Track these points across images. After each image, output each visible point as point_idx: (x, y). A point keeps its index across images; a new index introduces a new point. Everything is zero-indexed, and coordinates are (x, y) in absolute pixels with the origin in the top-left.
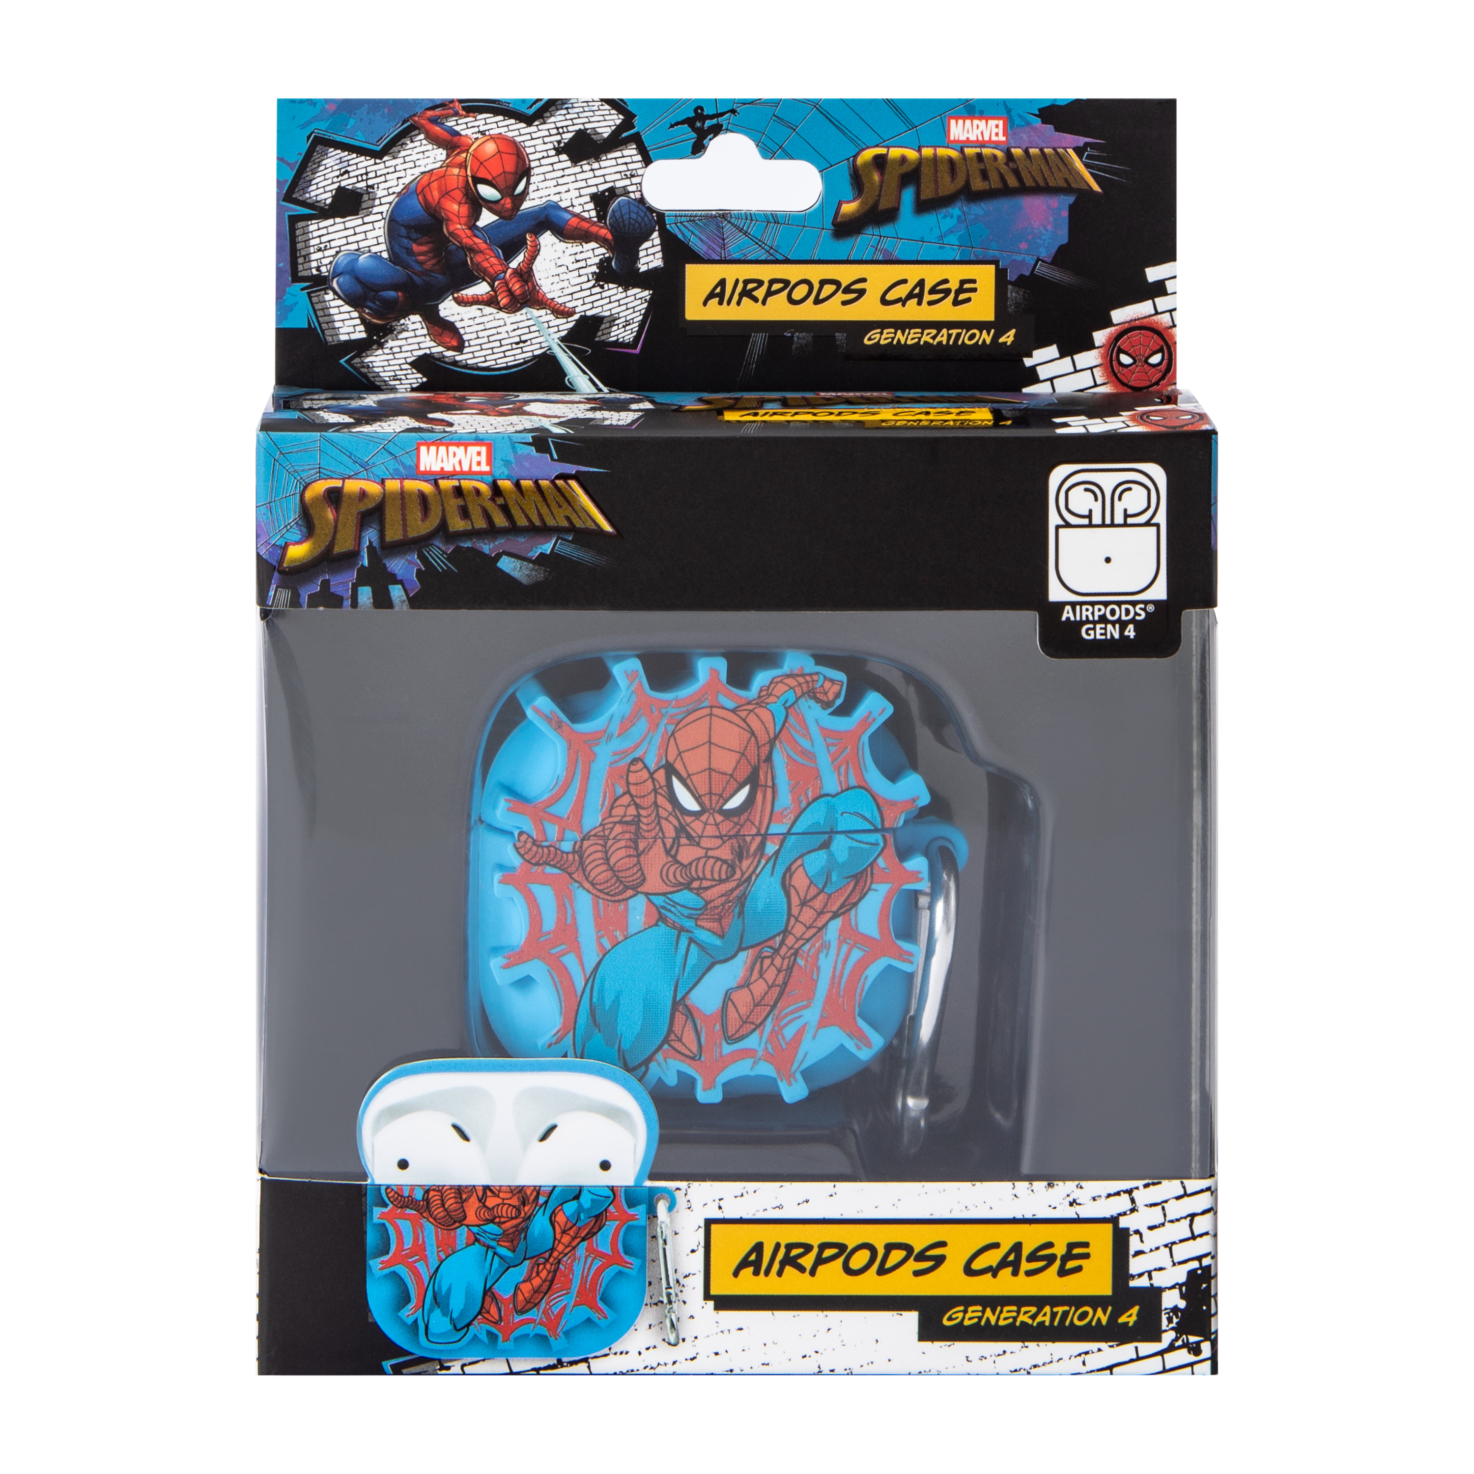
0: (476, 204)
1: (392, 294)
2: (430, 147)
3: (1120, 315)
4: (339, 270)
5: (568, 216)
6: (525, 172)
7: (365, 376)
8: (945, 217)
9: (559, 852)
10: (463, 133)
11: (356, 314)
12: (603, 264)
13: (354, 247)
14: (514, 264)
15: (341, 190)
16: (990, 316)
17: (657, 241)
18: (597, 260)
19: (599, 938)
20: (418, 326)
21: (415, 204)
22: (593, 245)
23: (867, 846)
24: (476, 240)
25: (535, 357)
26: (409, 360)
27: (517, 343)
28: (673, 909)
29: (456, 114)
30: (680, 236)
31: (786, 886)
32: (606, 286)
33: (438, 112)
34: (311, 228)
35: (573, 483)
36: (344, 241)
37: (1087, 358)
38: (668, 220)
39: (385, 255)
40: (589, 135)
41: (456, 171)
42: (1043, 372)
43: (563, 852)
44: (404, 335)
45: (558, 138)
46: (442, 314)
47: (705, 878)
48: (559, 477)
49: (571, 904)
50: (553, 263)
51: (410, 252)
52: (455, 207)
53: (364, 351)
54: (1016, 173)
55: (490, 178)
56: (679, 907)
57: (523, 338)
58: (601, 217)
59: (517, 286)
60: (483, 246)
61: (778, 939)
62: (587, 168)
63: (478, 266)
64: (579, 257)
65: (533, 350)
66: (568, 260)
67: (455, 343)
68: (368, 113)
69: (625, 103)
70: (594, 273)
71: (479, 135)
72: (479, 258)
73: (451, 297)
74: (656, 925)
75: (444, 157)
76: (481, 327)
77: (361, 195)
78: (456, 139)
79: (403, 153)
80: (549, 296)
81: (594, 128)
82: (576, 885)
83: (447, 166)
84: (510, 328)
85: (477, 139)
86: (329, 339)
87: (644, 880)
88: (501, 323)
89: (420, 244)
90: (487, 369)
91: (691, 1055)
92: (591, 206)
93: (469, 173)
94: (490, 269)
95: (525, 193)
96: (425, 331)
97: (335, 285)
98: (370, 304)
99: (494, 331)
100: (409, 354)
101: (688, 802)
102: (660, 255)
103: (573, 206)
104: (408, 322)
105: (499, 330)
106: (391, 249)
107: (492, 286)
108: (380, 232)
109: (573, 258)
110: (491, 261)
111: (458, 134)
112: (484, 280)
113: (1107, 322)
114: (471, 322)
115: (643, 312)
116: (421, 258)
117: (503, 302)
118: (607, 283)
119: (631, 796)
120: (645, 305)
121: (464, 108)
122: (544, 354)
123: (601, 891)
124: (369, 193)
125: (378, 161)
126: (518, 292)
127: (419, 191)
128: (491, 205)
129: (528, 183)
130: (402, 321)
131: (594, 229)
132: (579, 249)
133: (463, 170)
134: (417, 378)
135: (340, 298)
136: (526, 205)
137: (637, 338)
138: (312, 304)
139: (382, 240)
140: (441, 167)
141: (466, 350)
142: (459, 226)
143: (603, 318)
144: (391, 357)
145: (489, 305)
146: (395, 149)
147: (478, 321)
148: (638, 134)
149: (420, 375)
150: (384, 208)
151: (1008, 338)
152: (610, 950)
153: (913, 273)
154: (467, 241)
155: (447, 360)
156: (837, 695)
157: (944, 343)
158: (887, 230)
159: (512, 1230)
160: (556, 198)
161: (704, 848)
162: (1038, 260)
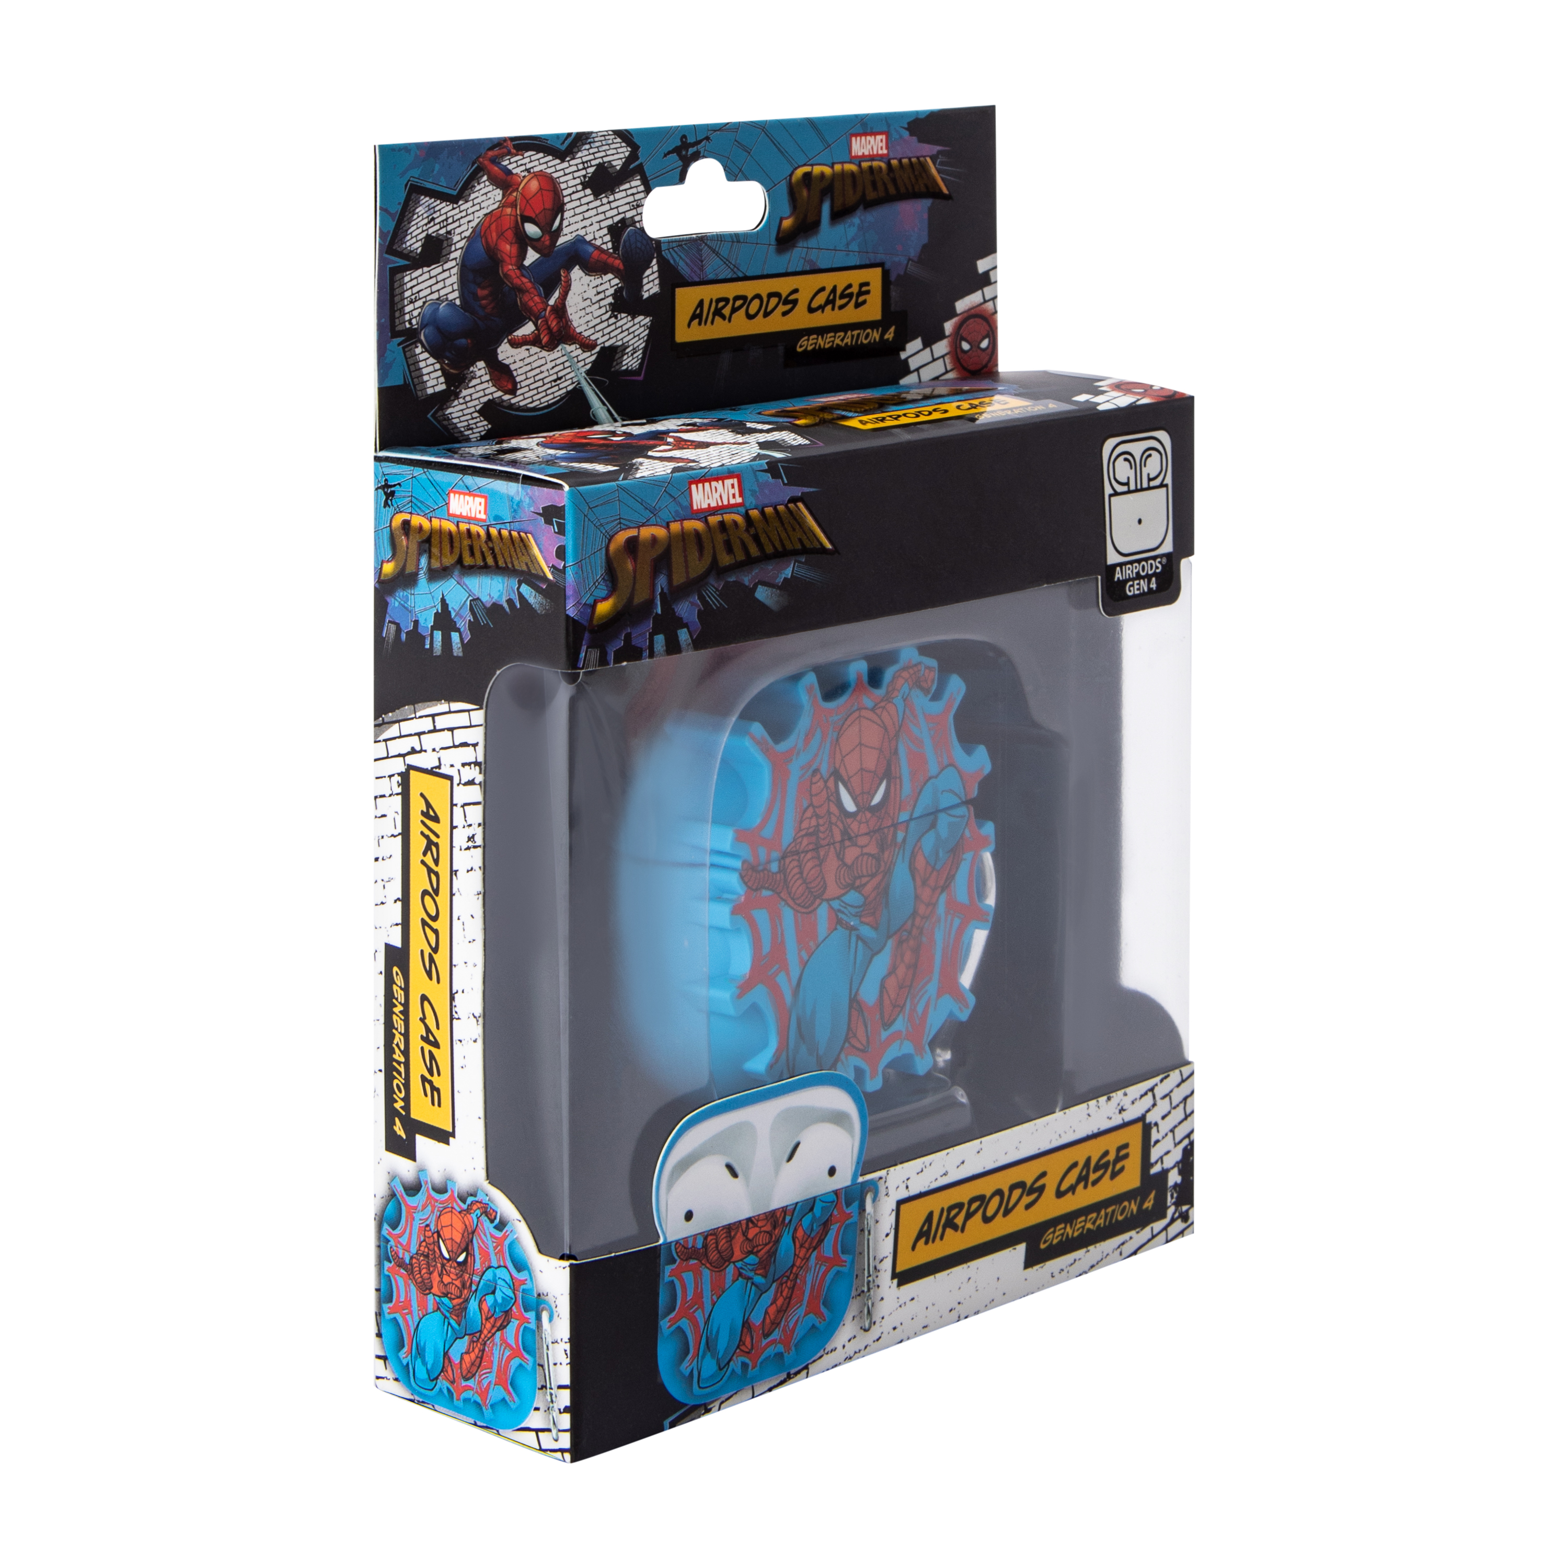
0: (524, 242)
1: (463, 341)
2: (491, 188)
3: (962, 305)
4: (425, 323)
5: (591, 249)
6: (559, 208)
7: (445, 427)
8: (849, 226)
9: (770, 874)
10: (514, 171)
11: (438, 366)
12: (617, 295)
13: (435, 296)
14: (552, 302)
15: (428, 237)
16: (878, 316)
17: (655, 268)
18: (612, 291)
19: (800, 951)
20: (483, 372)
21: (480, 246)
22: (610, 276)
23: (958, 819)
24: (525, 280)
25: (568, 393)
26: (478, 408)
27: (555, 381)
28: (845, 910)
29: (509, 153)
30: (672, 262)
31: (913, 870)
32: (619, 316)
33: (496, 151)
34: (407, 279)
35: (800, 505)
36: (428, 291)
37: (941, 347)
38: (664, 247)
39: (458, 302)
40: (606, 168)
41: (509, 210)
42: (913, 364)
43: (773, 873)
44: (474, 382)
45: (583, 172)
46: (501, 357)
47: (863, 876)
48: (791, 501)
49: (781, 924)
50: (581, 296)
51: (475, 295)
52: (508, 247)
53: (445, 404)
54: (894, 181)
55: (533, 216)
56: (848, 908)
57: (560, 374)
58: (615, 248)
59: (554, 323)
60: (529, 285)
61: (909, 923)
62: (605, 200)
63: (525, 305)
64: (600, 289)
65: (567, 386)
66: (591, 293)
67: (510, 386)
68: (448, 158)
69: (631, 135)
70: (610, 304)
71: (526, 173)
72: (526, 298)
73: (506, 341)
74: (836, 929)
75: (499, 198)
76: (529, 368)
77: (442, 241)
78: (509, 178)
79: (473, 196)
80: (578, 330)
81: (610, 162)
82: (783, 903)
83: (503, 207)
84: (550, 365)
85: (524, 177)
86: (419, 393)
87: (825, 888)
88: (543, 361)
89: (483, 288)
90: (534, 409)
91: (861, 1047)
92: (608, 238)
93: (518, 212)
94: (534, 308)
95: (560, 228)
96: (487, 377)
97: (422, 338)
98: (448, 354)
99: (538, 371)
100: (476, 402)
101: (849, 805)
102: (657, 282)
103: (595, 239)
104: (476, 369)
105: (543, 369)
106: (462, 297)
107: (536, 324)
108: (454, 279)
109: (594, 291)
110: (533, 300)
111: (509, 172)
112: (530, 320)
113: (952, 314)
114: (521, 364)
115: (645, 338)
116: (484, 302)
117: (545, 340)
118: (620, 313)
119: (814, 807)
120: (647, 332)
121: (515, 147)
122: (575, 388)
123: (799, 905)
124: (447, 239)
125: (455, 206)
126: (555, 329)
127: (482, 234)
128: (534, 243)
129: (562, 219)
130: (471, 369)
131: (610, 260)
132: (599, 281)
133: (514, 209)
134: (483, 425)
135: (427, 351)
136: (561, 241)
137: (641, 365)
138: (406, 359)
139: (456, 287)
140: (499, 207)
141: (519, 392)
142: (510, 267)
143: (618, 347)
144: (464, 406)
145: (534, 345)
146: (467, 192)
147: (527, 361)
148: (641, 164)
149: (486, 423)
150: (457, 254)
151: (889, 335)
152: (808, 960)
153: (828, 280)
154: (517, 281)
155: (505, 404)
156: (933, 681)
157: (849, 344)
158: (812, 242)
159: (765, 1257)
160: (582, 233)
161: (859, 847)
162: (909, 259)
